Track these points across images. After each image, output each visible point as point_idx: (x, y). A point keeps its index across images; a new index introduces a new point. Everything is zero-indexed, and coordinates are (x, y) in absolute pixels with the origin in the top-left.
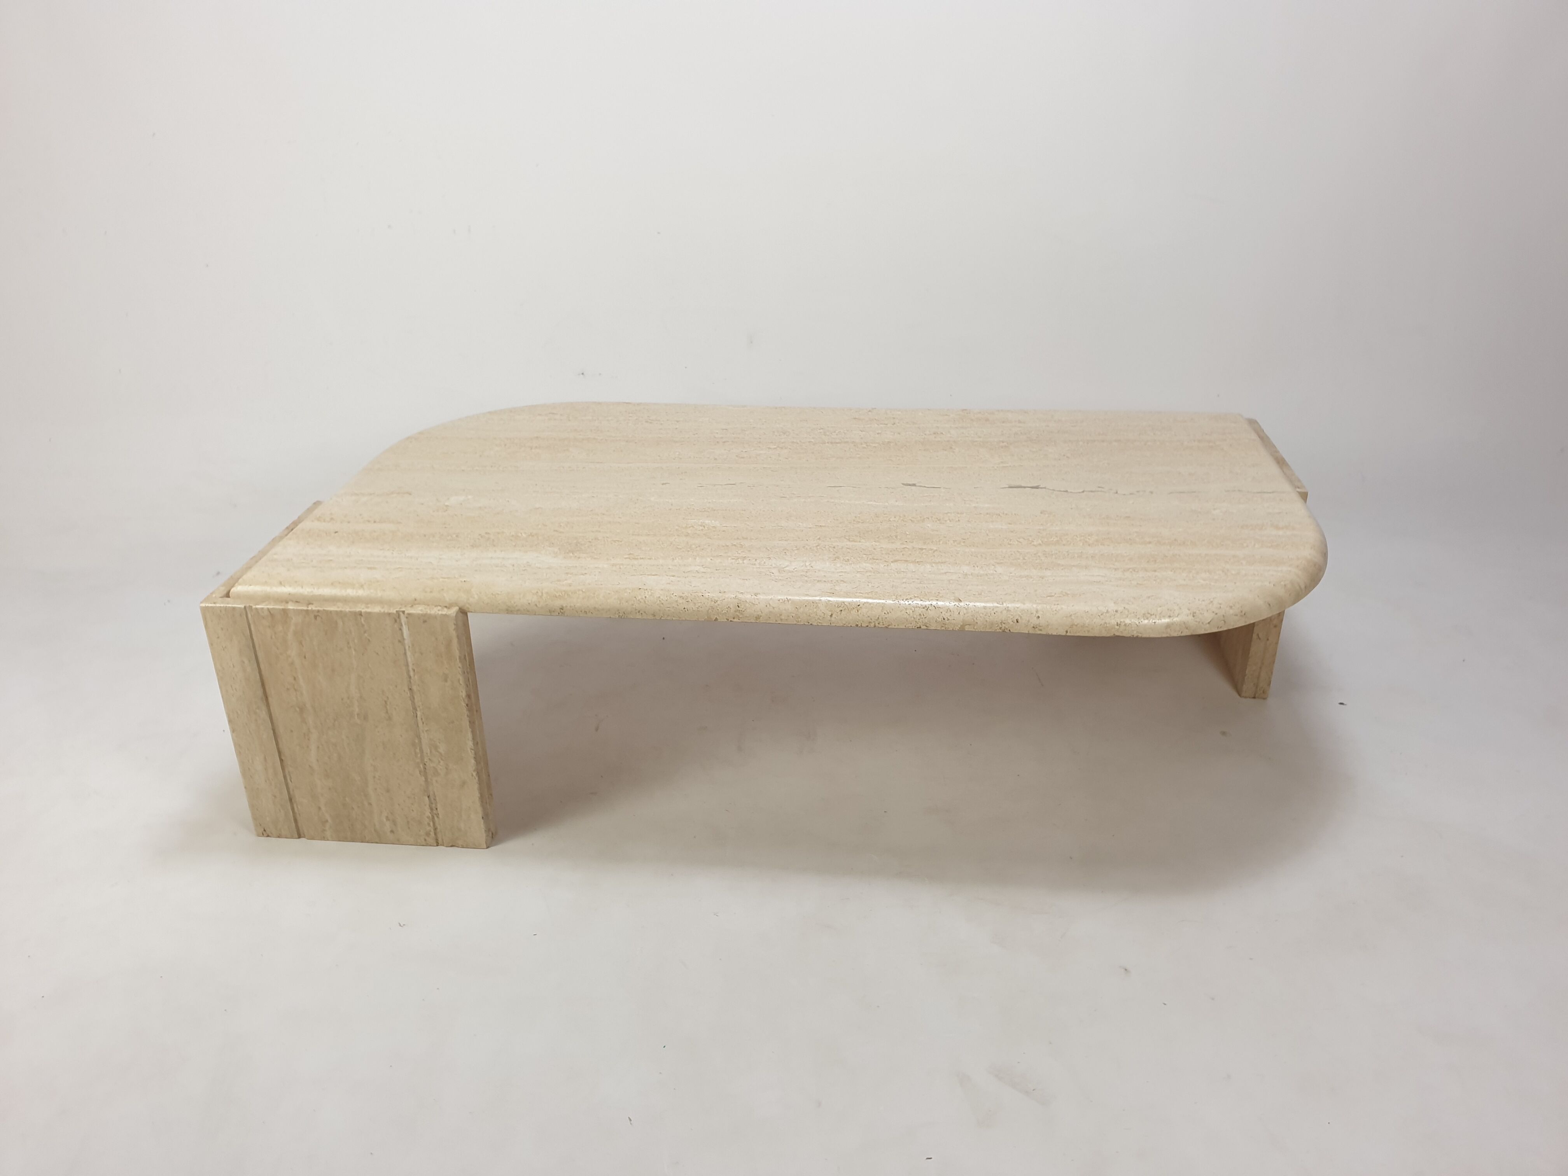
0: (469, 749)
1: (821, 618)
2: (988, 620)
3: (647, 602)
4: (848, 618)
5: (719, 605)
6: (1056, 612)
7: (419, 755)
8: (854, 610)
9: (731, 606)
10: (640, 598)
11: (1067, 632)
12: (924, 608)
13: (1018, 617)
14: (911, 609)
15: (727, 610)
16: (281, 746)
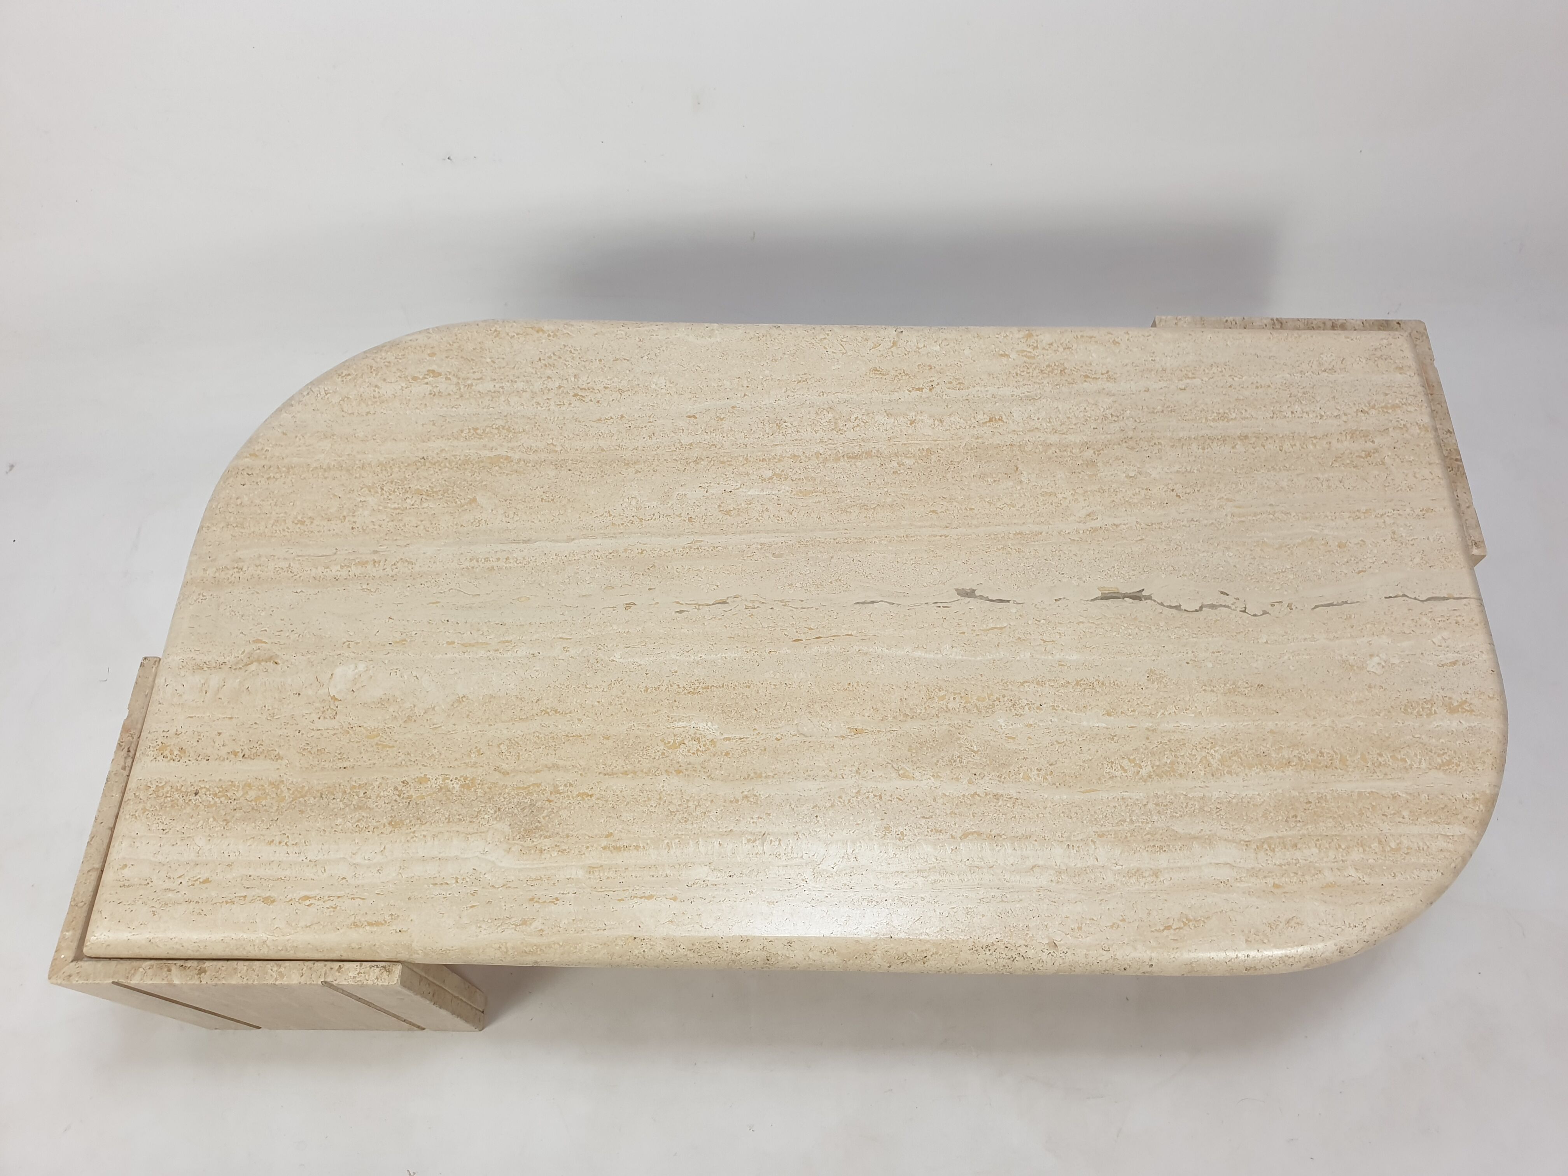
6: (1173, 959)
8: (919, 962)
10: (637, 952)
12: (1009, 959)
13: (1126, 965)
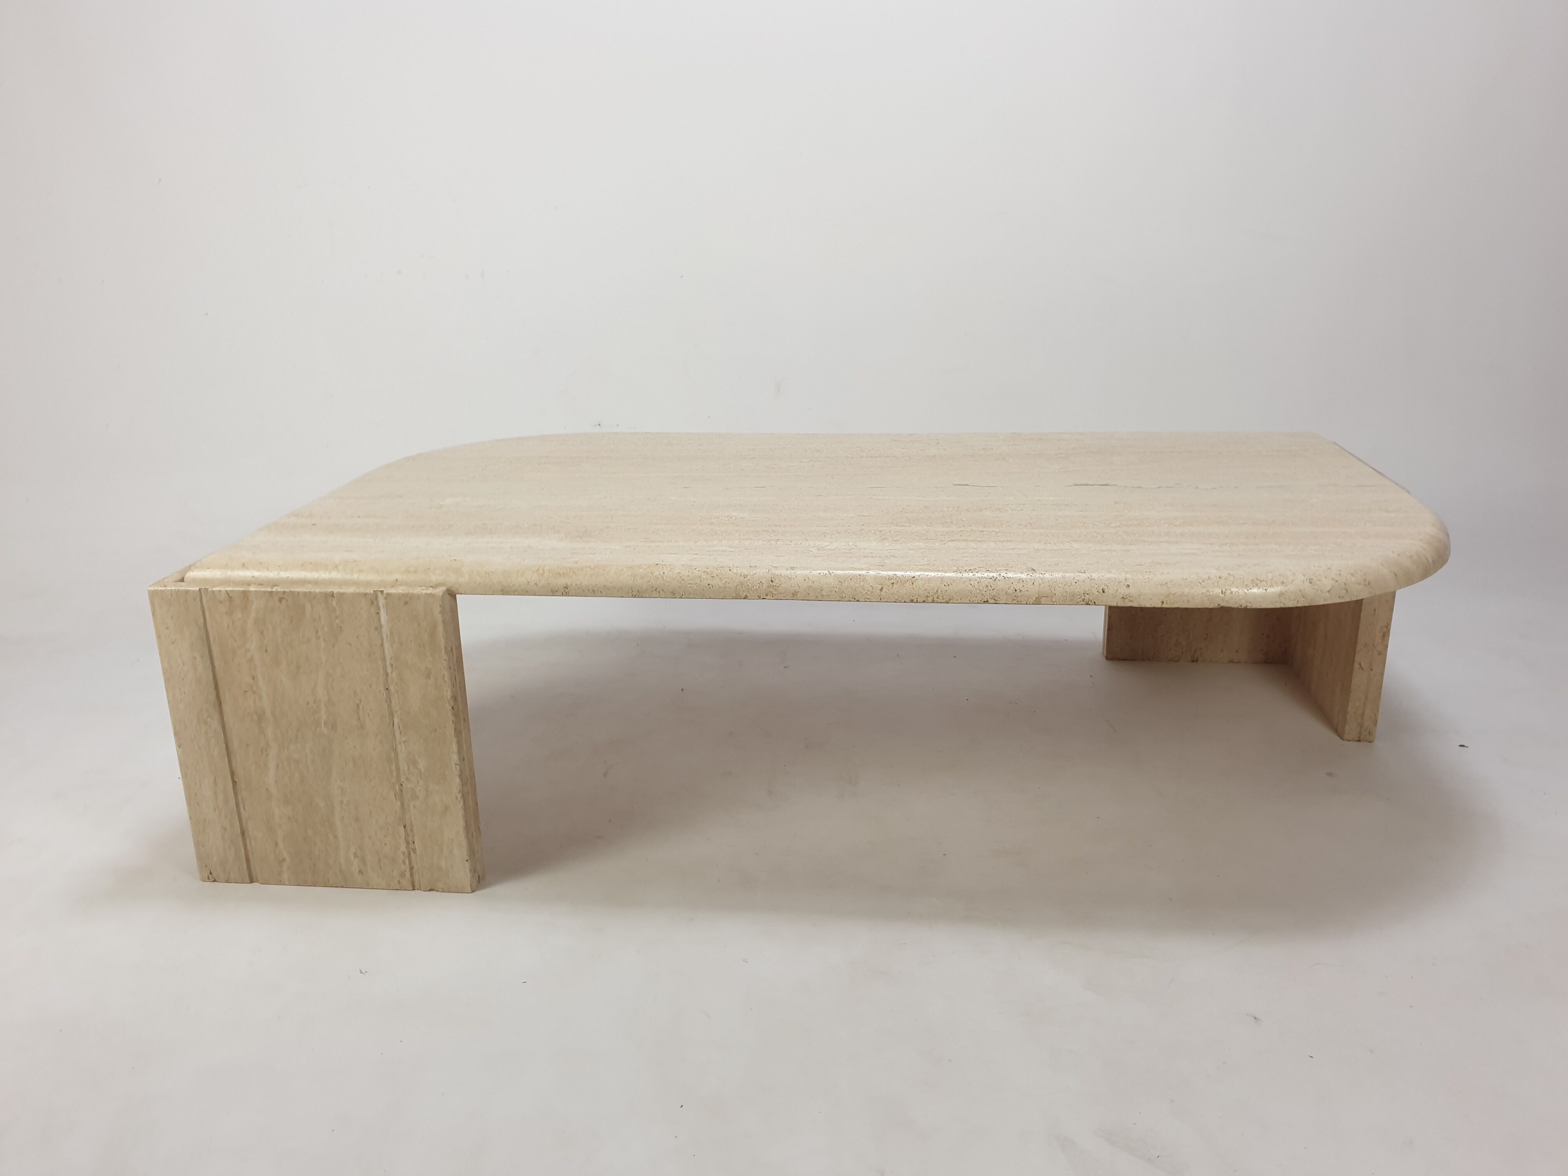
0: (453, 765)
1: (869, 593)
2: (1068, 590)
3: (665, 578)
4: (900, 591)
5: (748, 580)
6: (1148, 580)
7: (395, 774)
8: (909, 582)
9: (764, 581)
11: (1163, 603)
12: (991, 579)
13: (1104, 586)
14: (976, 580)
15: (759, 585)
16: (234, 765)
